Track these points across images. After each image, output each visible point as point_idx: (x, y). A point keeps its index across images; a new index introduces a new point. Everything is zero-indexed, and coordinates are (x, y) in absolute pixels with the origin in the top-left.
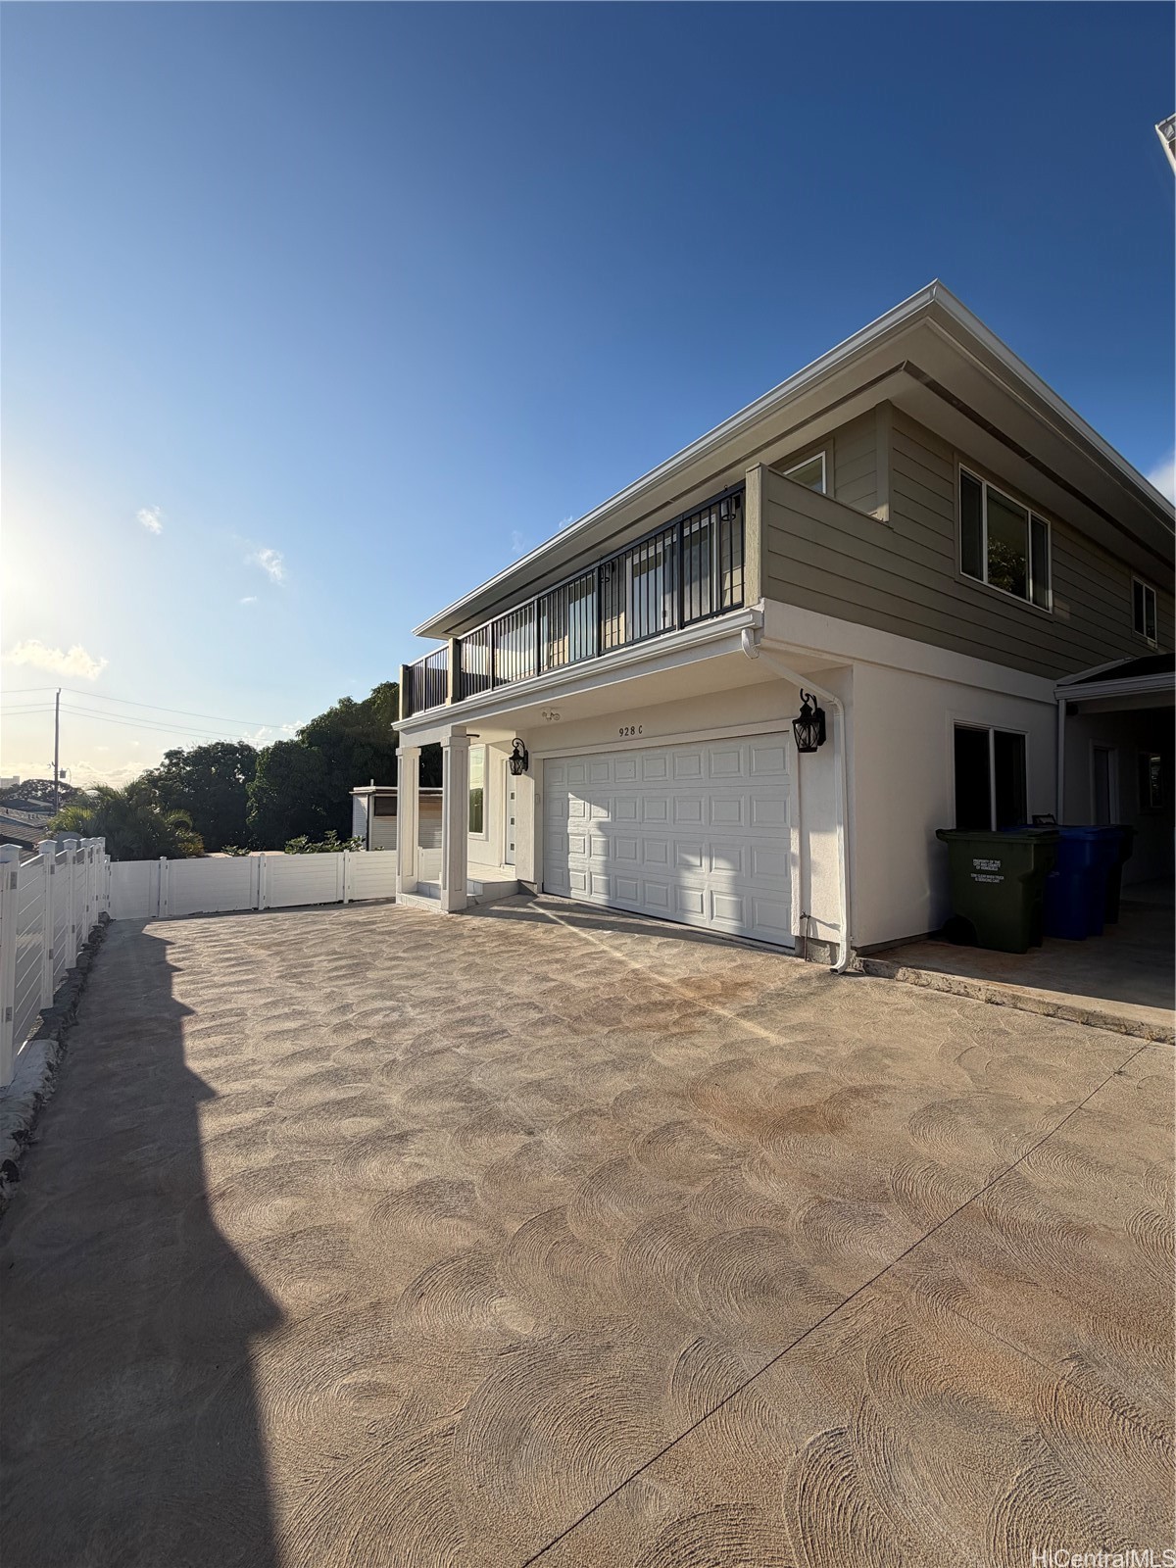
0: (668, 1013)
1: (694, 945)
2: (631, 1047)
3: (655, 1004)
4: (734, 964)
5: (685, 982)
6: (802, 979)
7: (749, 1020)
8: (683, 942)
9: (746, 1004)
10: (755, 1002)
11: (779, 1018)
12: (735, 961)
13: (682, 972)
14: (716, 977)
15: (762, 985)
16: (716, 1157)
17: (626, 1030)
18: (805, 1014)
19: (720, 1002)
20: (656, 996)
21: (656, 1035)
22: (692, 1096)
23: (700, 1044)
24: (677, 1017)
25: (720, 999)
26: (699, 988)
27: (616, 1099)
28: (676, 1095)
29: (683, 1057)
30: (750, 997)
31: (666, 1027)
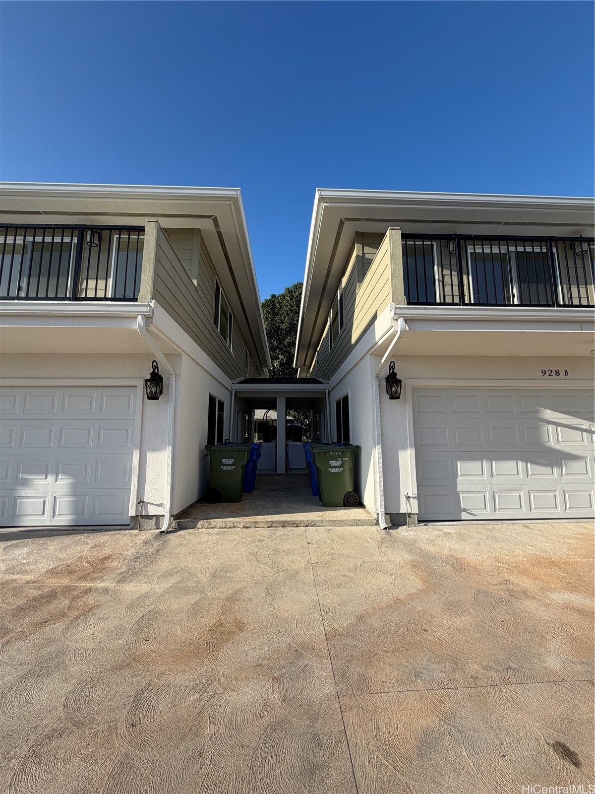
0: (56, 602)
1: (41, 541)
2: (41, 648)
3: (35, 599)
4: (89, 546)
5: (54, 572)
6: (146, 543)
7: (130, 582)
8: (30, 541)
9: (119, 572)
10: (124, 568)
11: (150, 573)
12: (88, 544)
13: (46, 565)
14: (81, 559)
15: (122, 554)
16: (195, 697)
17: (23, 635)
18: (164, 564)
19: (97, 578)
20: (34, 593)
21: (60, 626)
22: (135, 660)
23: (107, 616)
24: (67, 602)
25: (95, 575)
26: (70, 572)
27: (65, 707)
28: (121, 667)
29: (100, 632)
30: (119, 566)
31: (64, 615)
